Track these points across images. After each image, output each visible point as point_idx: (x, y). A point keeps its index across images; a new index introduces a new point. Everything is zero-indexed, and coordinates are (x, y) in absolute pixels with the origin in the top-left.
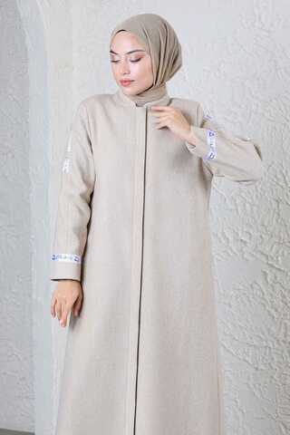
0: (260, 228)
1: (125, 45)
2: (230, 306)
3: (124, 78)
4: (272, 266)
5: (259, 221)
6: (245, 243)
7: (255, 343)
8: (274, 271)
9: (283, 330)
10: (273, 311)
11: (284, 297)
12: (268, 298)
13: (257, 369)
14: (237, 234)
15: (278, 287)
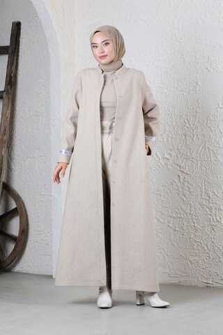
0: (176, 151)
1: (99, 40)
2: (160, 195)
3: (102, 54)
4: (183, 172)
5: (176, 147)
6: (168, 159)
7: (174, 215)
8: (184, 174)
9: (189, 207)
10: (183, 197)
11: (189, 188)
12: (180, 189)
13: (175, 230)
14: (164, 155)
15: (186, 184)
